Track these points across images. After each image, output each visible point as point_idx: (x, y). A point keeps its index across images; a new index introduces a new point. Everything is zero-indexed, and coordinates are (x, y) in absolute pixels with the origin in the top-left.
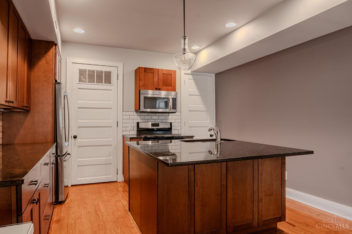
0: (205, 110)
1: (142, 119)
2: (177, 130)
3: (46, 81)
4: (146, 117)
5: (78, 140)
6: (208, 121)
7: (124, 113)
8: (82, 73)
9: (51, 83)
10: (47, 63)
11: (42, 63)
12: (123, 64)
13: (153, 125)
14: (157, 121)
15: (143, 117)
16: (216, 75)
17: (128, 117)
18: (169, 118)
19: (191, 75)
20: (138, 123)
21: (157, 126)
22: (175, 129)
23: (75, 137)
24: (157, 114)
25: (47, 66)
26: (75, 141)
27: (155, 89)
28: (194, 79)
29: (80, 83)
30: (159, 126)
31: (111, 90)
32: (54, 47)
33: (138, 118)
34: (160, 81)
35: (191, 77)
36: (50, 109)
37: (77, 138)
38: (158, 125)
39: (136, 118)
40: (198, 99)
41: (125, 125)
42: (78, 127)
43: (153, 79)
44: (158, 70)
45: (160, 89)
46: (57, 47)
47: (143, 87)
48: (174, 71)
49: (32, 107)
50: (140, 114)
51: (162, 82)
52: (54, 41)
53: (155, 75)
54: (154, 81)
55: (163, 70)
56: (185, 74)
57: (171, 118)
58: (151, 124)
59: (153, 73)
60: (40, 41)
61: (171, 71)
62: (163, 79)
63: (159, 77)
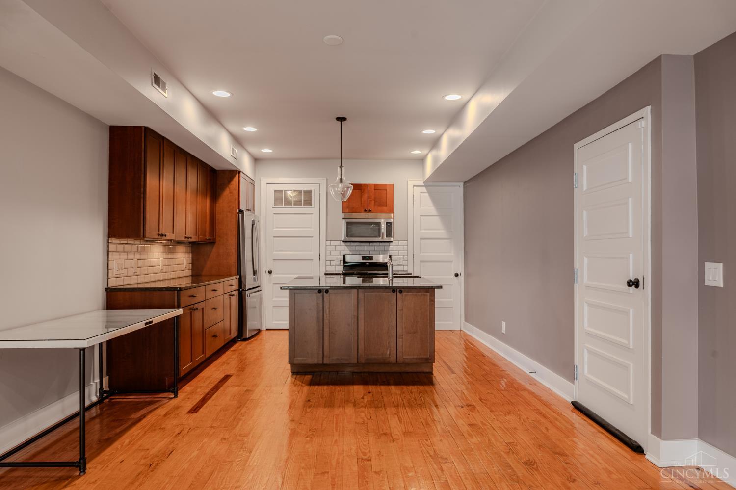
0: (447, 237)
1: (351, 249)
2: (401, 265)
3: (229, 212)
4: (357, 248)
5: (274, 276)
6: (453, 254)
7: (328, 243)
8: (277, 194)
9: (234, 213)
10: (231, 193)
11: (226, 192)
12: (327, 180)
13: (364, 258)
14: (367, 254)
15: (353, 248)
16: (465, 183)
17: (332, 248)
18: (390, 249)
19: (424, 187)
20: (344, 256)
21: (371, 260)
22: (399, 264)
23: (270, 272)
24: (371, 244)
25: (231, 196)
26: (270, 276)
27: (363, 210)
28: (429, 192)
29: (275, 207)
31: (312, 214)
32: (237, 175)
33: (347, 249)
34: (371, 200)
35: (424, 189)
36: (233, 242)
37: (272, 274)
38: (371, 258)
39: (343, 249)
40: (437, 220)
41: (328, 258)
42: (274, 260)
43: (361, 197)
44: (368, 185)
45: (370, 211)
46: (242, 174)
47: (348, 210)
48: (390, 185)
49: (217, 239)
50: (348, 244)
51: (373, 201)
52: (236, 169)
53: (363, 192)
54: (362, 199)
55: (375, 185)
56: (414, 186)
57: (393, 248)
58: (362, 257)
59: (361, 190)
60: (224, 171)
61: (386, 185)
62: (375, 198)
63: (369, 195)
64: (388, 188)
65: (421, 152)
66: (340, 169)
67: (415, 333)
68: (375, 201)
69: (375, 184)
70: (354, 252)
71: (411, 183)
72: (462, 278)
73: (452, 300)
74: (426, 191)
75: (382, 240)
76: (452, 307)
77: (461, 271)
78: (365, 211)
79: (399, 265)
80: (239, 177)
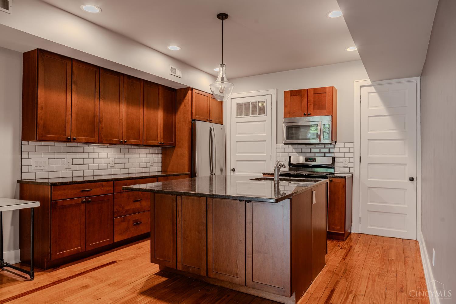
0: (399, 138)
2: (347, 167)
4: (304, 150)
5: (237, 173)
6: (407, 156)
7: (278, 146)
8: (239, 106)
9: (187, 122)
11: (182, 106)
12: (277, 90)
13: (307, 159)
14: (311, 155)
15: (300, 150)
16: (421, 76)
17: (282, 150)
18: (335, 151)
19: (373, 87)
20: (290, 157)
21: (314, 161)
22: (344, 165)
23: (233, 170)
24: (317, 146)
25: (185, 109)
26: (234, 173)
27: (303, 114)
28: (379, 92)
29: (237, 117)
30: (315, 162)
31: (265, 121)
32: (190, 92)
33: (294, 151)
34: (310, 104)
35: (372, 89)
37: (235, 171)
38: (314, 160)
39: (291, 151)
40: (388, 121)
42: (237, 160)
43: (301, 102)
44: (307, 90)
45: (310, 115)
46: (195, 91)
47: (289, 115)
48: (330, 87)
49: (177, 143)
50: (296, 146)
51: (313, 105)
52: (188, 87)
53: (303, 97)
54: (302, 104)
55: (315, 90)
56: (361, 87)
58: (306, 158)
59: (301, 95)
60: (180, 90)
61: (325, 88)
62: (314, 101)
63: (308, 100)
64: (328, 91)
68: (314, 105)
69: (314, 89)
70: (300, 153)
71: (357, 84)
72: (418, 183)
73: (406, 206)
74: (374, 91)
75: (320, 142)
76: (406, 214)
77: (417, 174)
78: (305, 115)
79: (344, 167)
80: (192, 93)
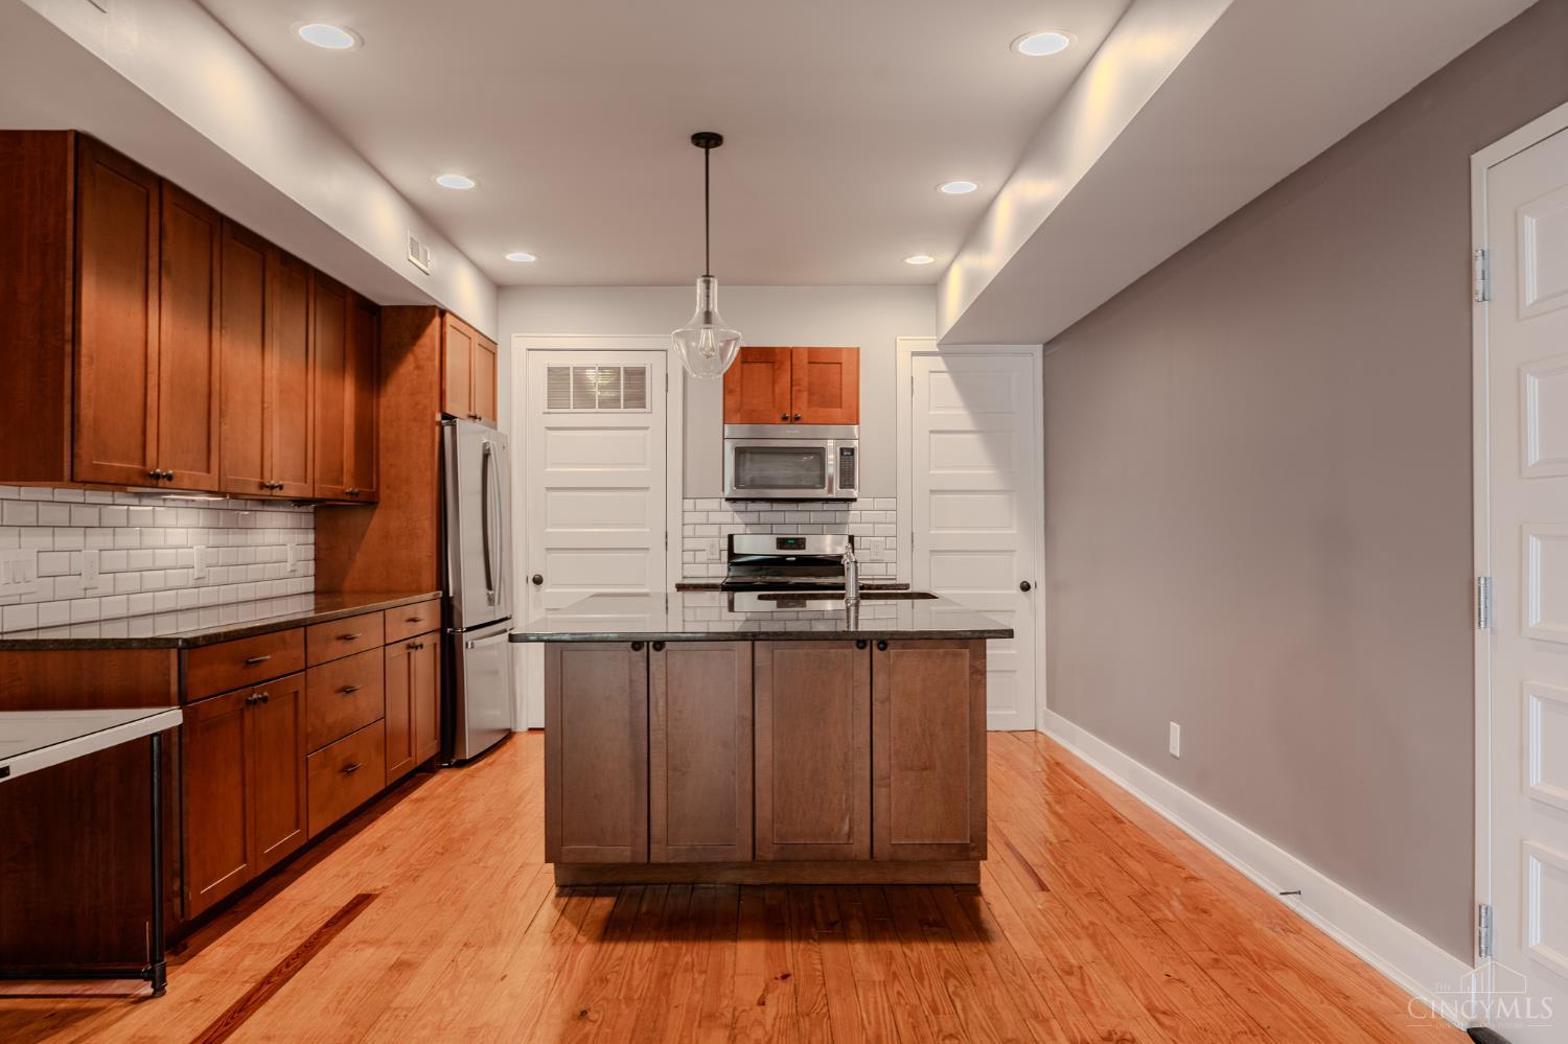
0: (1000, 488)
1: (751, 521)
2: (881, 562)
3: (415, 419)
4: (765, 517)
5: (548, 590)
6: (1014, 532)
7: (689, 504)
8: (556, 375)
9: (429, 423)
10: (418, 367)
11: (407, 368)
13: (782, 543)
14: (790, 532)
15: (753, 517)
16: (1048, 345)
17: (700, 517)
18: (850, 519)
19: (940, 358)
20: (731, 537)
21: (800, 548)
22: (875, 557)
23: (538, 581)
24: (801, 506)
25: (419, 376)
26: (538, 591)
27: (778, 417)
28: (953, 372)
29: (552, 410)
30: (804, 548)
31: (646, 428)
32: (437, 321)
33: (738, 518)
34: (799, 391)
35: (939, 363)
36: (425, 500)
37: (544, 585)
38: (799, 543)
39: (730, 520)
40: (973, 444)
41: (689, 544)
42: (548, 549)
43: (774, 382)
44: (791, 352)
45: (796, 420)
46: (449, 318)
47: (739, 415)
48: (850, 350)
49: (384, 493)
50: (741, 506)
51: (805, 395)
52: (433, 304)
53: (779, 369)
54: (777, 390)
55: (811, 351)
56: (914, 354)
57: (858, 519)
58: (778, 539)
59: (773, 363)
60: (400, 310)
61: (838, 350)
62: (810, 384)
63: (794, 377)
64: (844, 358)
65: (931, 260)
66: (704, 285)
67: (926, 769)
68: (811, 393)
69: (809, 348)
70: (757, 527)
71: (905, 346)
72: (1039, 594)
73: (1013, 652)
74: (943, 367)
75: (830, 496)
76: (1014, 671)
77: (1037, 577)
78: (785, 418)
79: (873, 562)
80: (442, 325)
